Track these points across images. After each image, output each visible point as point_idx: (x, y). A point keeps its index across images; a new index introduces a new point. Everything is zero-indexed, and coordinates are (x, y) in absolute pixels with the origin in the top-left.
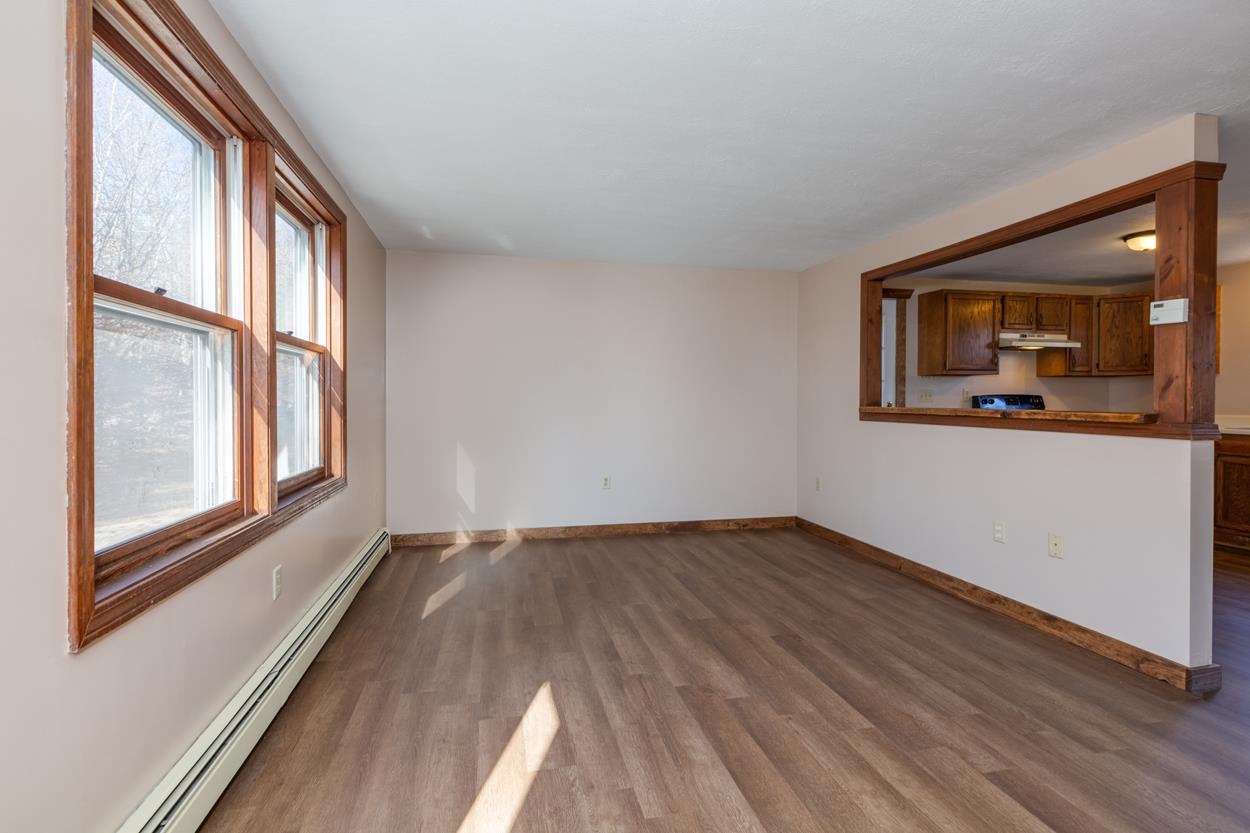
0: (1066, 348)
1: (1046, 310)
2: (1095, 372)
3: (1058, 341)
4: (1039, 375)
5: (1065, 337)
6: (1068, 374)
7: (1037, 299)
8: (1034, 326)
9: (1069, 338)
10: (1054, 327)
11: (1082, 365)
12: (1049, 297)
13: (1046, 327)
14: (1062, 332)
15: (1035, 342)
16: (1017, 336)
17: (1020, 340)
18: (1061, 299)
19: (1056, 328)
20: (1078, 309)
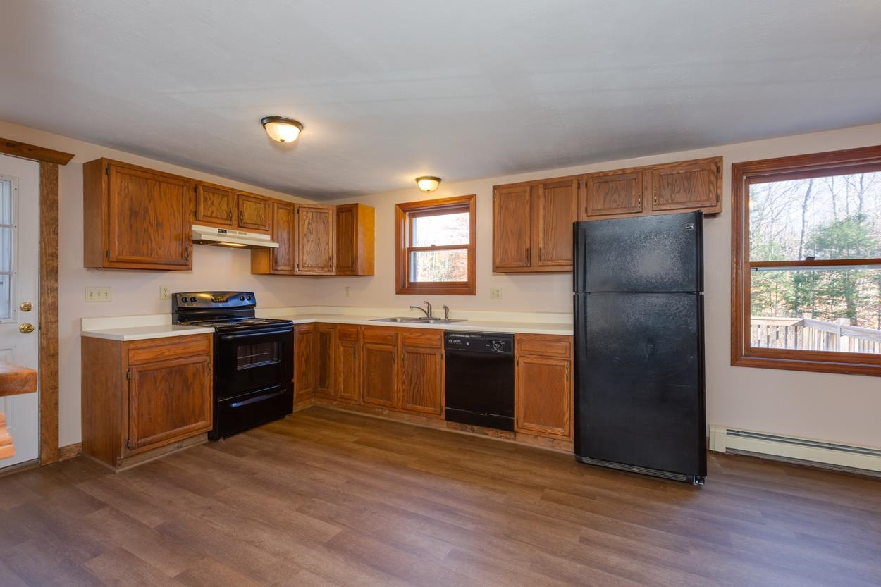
0: (270, 248)
1: (249, 209)
2: (297, 271)
3: (262, 239)
4: (253, 273)
5: (268, 237)
6: (272, 272)
7: (238, 195)
8: (235, 222)
9: (273, 239)
10: (256, 227)
11: (284, 265)
12: (250, 197)
13: (247, 225)
14: (265, 231)
15: (237, 238)
16: (215, 230)
17: (218, 235)
18: (263, 200)
19: (258, 228)
20: (281, 214)
